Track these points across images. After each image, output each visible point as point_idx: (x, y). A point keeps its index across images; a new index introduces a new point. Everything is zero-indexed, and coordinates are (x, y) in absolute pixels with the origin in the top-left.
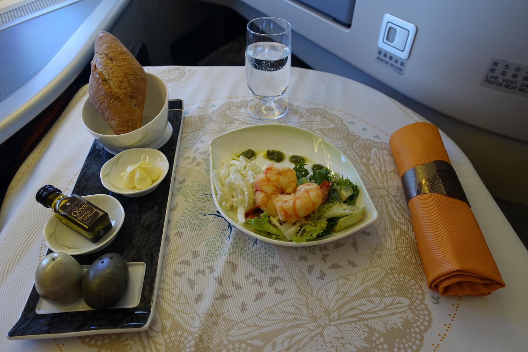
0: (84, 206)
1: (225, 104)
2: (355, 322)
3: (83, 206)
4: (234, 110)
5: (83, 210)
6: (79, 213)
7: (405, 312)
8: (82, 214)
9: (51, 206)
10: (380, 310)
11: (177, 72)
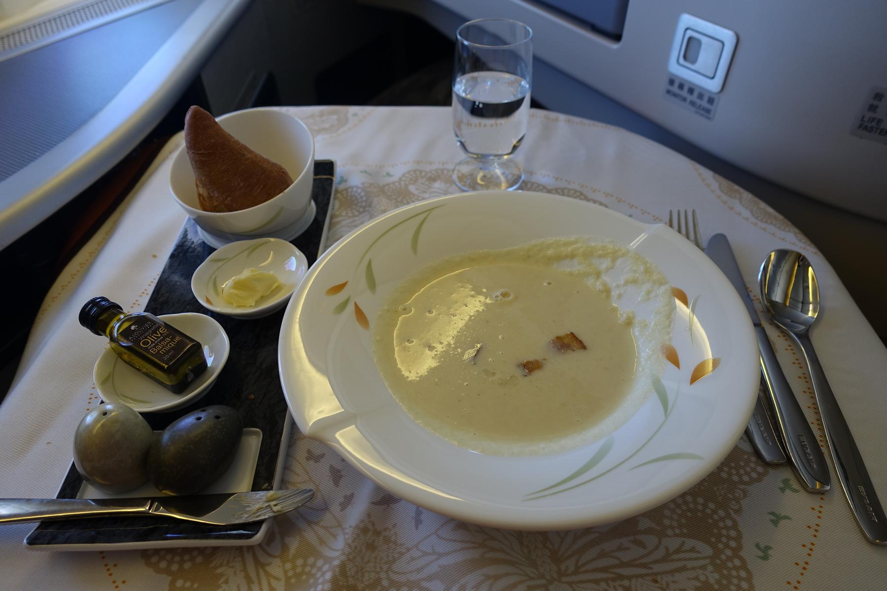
0: (161, 332)
1: (408, 172)
2: (606, 580)
3: (159, 332)
4: (422, 184)
5: (159, 337)
6: (152, 342)
7: (703, 567)
8: (157, 345)
9: (105, 332)
10: (656, 562)
11: (335, 117)
